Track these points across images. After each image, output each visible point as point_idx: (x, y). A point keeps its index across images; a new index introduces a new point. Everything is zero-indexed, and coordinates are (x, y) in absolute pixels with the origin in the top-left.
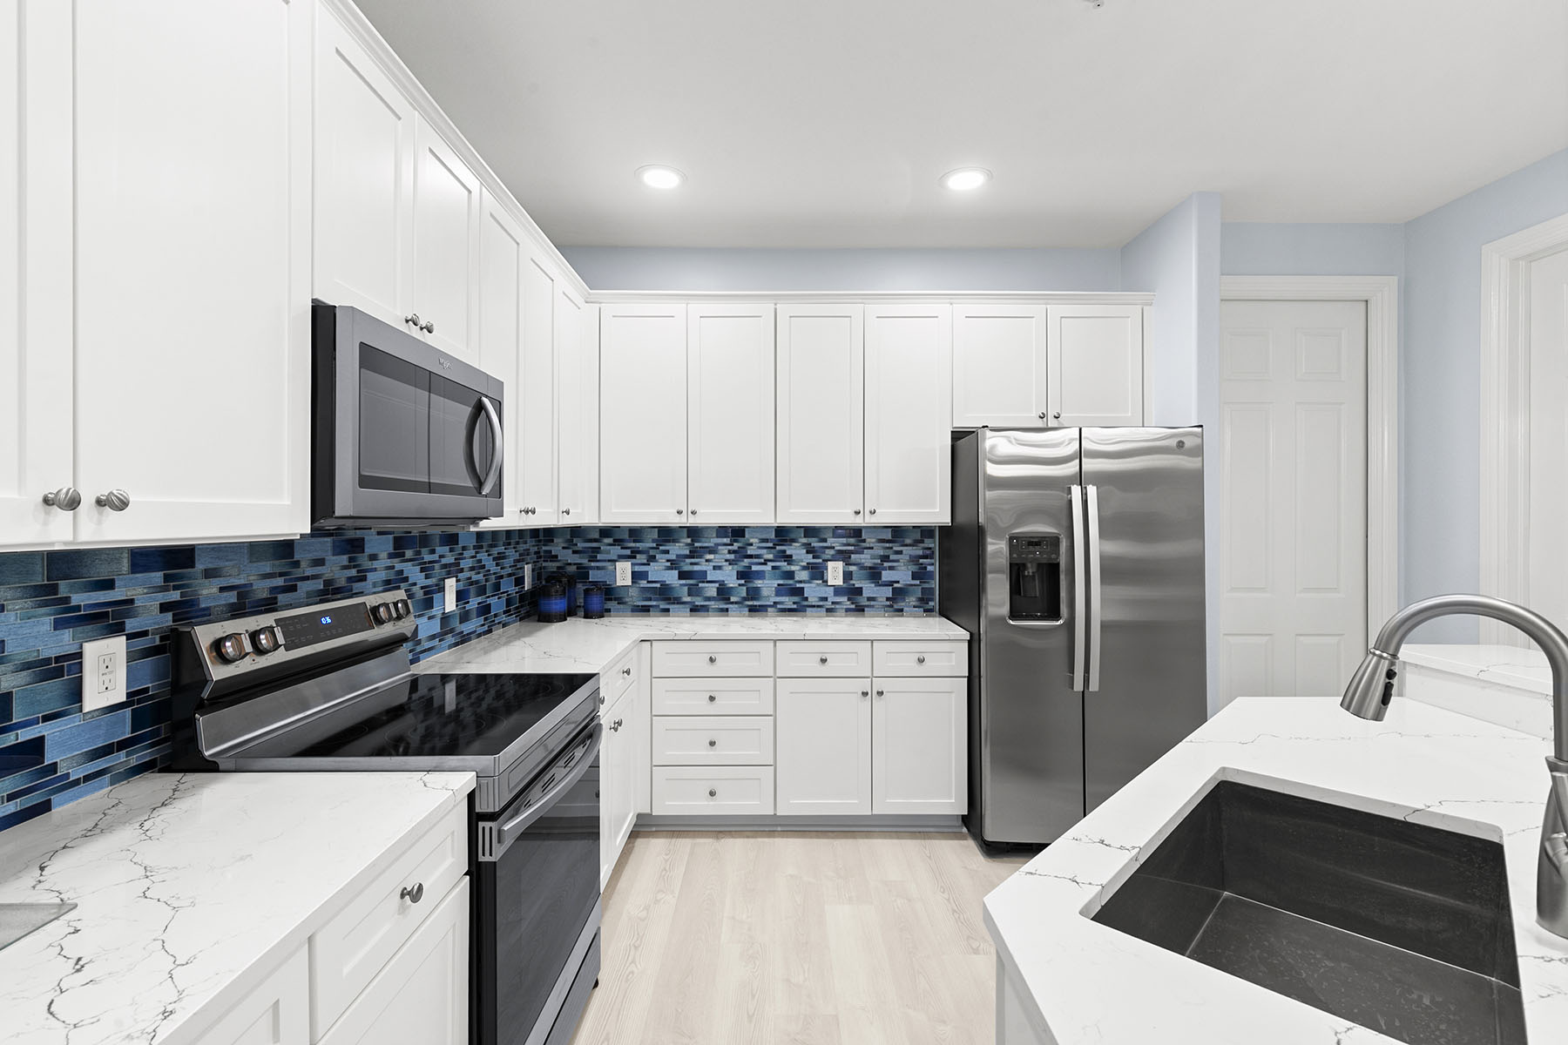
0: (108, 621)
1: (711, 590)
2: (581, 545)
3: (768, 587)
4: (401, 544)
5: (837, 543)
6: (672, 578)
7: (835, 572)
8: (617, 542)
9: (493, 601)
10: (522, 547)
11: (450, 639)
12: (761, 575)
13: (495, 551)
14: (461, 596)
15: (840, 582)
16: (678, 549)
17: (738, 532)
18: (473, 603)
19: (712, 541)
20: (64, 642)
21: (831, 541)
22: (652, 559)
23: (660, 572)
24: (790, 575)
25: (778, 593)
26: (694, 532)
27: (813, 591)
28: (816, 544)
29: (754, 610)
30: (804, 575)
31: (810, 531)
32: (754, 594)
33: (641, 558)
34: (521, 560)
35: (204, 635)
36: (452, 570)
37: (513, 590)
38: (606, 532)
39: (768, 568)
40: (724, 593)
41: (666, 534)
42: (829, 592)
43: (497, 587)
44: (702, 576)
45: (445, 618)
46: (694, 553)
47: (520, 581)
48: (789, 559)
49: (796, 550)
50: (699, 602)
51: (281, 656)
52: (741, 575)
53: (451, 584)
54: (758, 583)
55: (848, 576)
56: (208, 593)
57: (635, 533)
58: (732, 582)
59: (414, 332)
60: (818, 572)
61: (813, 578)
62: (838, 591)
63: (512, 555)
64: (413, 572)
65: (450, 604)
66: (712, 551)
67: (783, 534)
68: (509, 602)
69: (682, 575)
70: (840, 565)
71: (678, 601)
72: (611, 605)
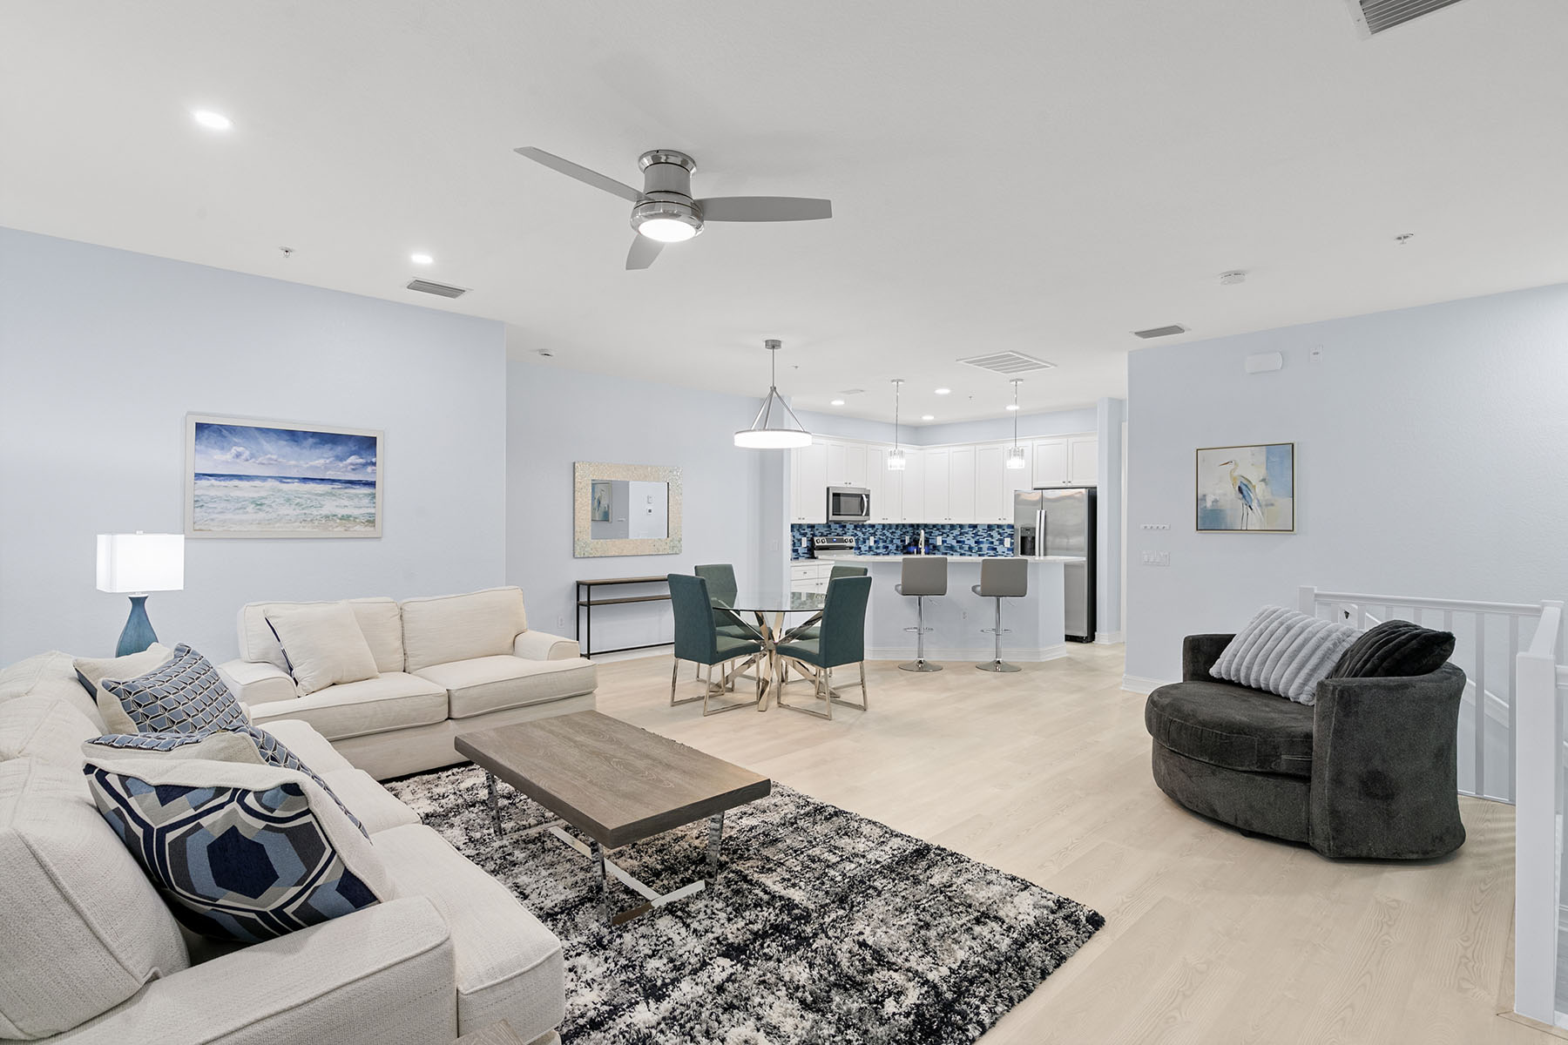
0: (805, 535)
1: (967, 547)
2: (927, 530)
3: (985, 546)
4: (856, 527)
5: (1009, 531)
6: (954, 543)
7: (1007, 542)
8: (938, 529)
9: (890, 545)
10: (904, 530)
11: (871, 553)
12: (982, 542)
13: (891, 531)
14: (875, 542)
15: (1009, 546)
16: (956, 532)
17: (975, 527)
18: (881, 545)
19: (967, 530)
20: (800, 537)
21: (1006, 530)
22: (948, 536)
23: (951, 541)
24: (992, 543)
25: (988, 549)
26: (961, 526)
27: (1000, 549)
28: (1001, 531)
29: (980, 555)
30: (997, 543)
31: (999, 526)
32: (980, 549)
33: (945, 535)
34: (904, 533)
35: (815, 539)
36: (874, 534)
37: (899, 543)
38: (934, 526)
39: (985, 540)
40: (970, 549)
41: (952, 527)
42: (1006, 550)
43: (892, 542)
44: (964, 541)
45: (870, 547)
46: (961, 534)
47: (903, 541)
48: (992, 536)
49: (994, 533)
50: (963, 552)
51: (826, 544)
52: (976, 542)
53: (872, 538)
54: (981, 546)
55: (1012, 544)
56: (817, 532)
57: (943, 526)
58: (973, 545)
59: (849, 486)
60: (1001, 542)
61: (1000, 544)
62: (1008, 549)
63: (899, 532)
64: (860, 534)
65: (872, 543)
66: (967, 533)
67: (990, 527)
68: (897, 547)
69: (958, 542)
70: (1009, 539)
71: (956, 551)
72: (936, 551)
